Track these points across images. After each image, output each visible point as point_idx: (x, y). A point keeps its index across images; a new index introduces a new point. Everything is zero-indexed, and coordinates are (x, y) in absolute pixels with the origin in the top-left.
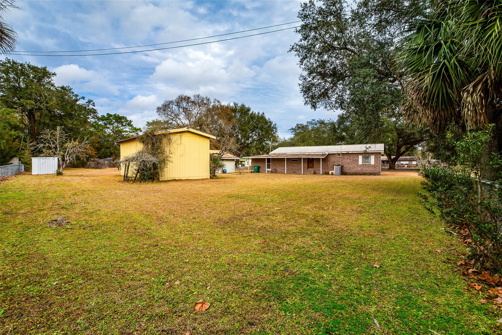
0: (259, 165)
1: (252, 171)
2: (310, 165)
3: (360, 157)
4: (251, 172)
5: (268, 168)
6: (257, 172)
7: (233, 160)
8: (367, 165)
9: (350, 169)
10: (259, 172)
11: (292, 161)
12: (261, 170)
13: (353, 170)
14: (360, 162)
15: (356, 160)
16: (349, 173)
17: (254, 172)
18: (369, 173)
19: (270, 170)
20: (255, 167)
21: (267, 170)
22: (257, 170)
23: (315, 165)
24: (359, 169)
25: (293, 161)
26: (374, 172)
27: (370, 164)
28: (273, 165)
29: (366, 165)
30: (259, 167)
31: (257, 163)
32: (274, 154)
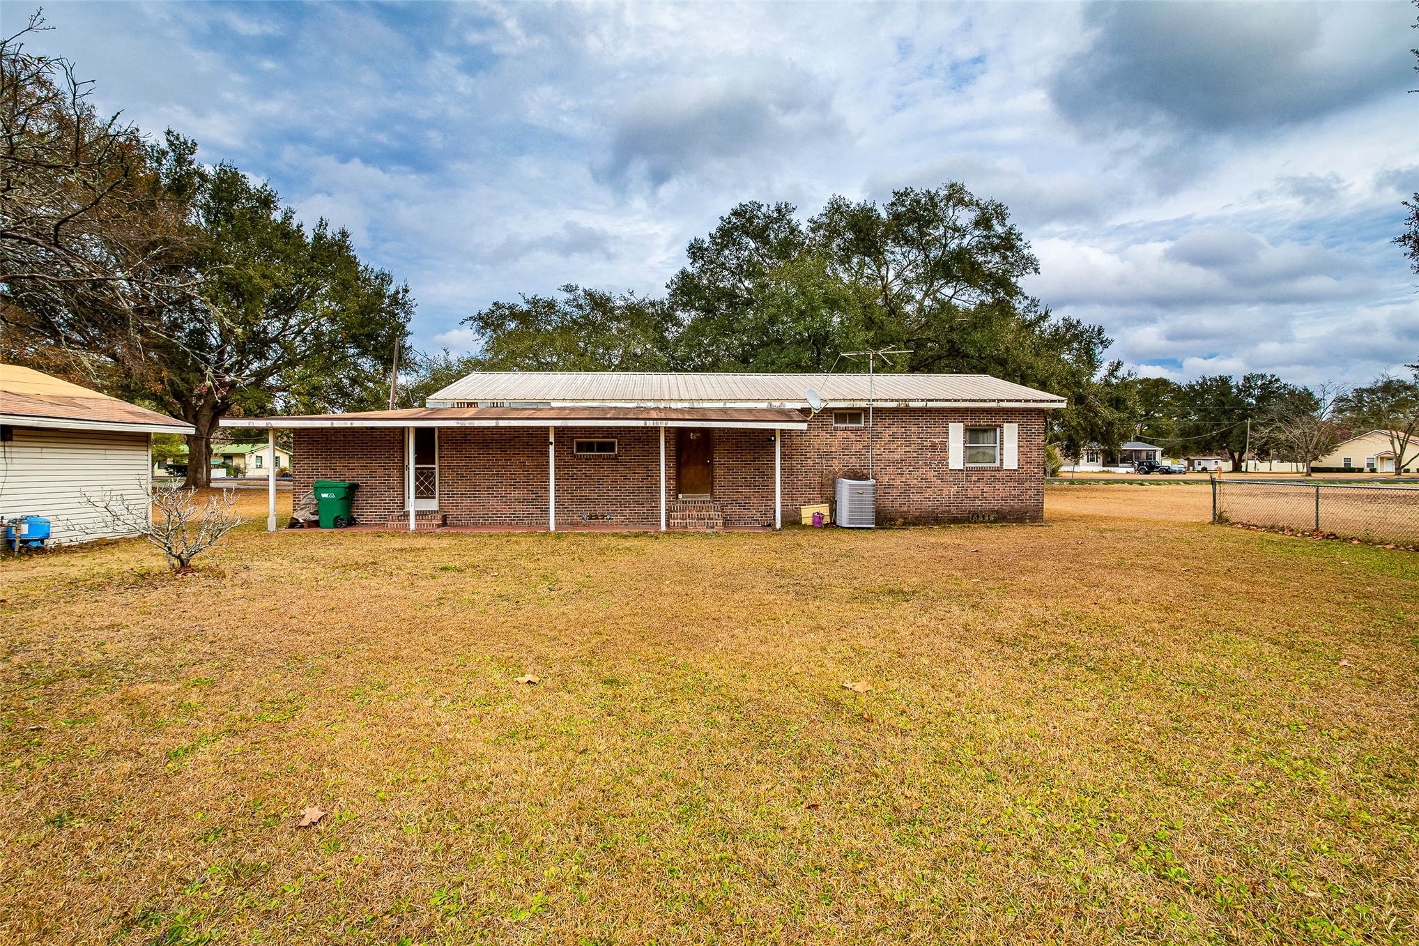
0: (355, 472)
1: (302, 516)
2: (691, 473)
3: (956, 431)
4: (294, 524)
5: (420, 495)
6: (337, 523)
7: (140, 440)
8: (984, 469)
9: (905, 494)
10: (351, 522)
11: (581, 447)
12: (366, 513)
13: (920, 502)
14: (956, 459)
15: (934, 446)
16: (904, 515)
17: (315, 524)
18: (993, 511)
19: (432, 505)
20: (326, 488)
21: (413, 505)
22: (337, 511)
23: (719, 471)
24: (945, 494)
25: (590, 447)
26: (1016, 504)
27: (999, 469)
28: (450, 475)
29: (979, 470)
30: (352, 491)
31: (338, 464)
32: (460, 405)
